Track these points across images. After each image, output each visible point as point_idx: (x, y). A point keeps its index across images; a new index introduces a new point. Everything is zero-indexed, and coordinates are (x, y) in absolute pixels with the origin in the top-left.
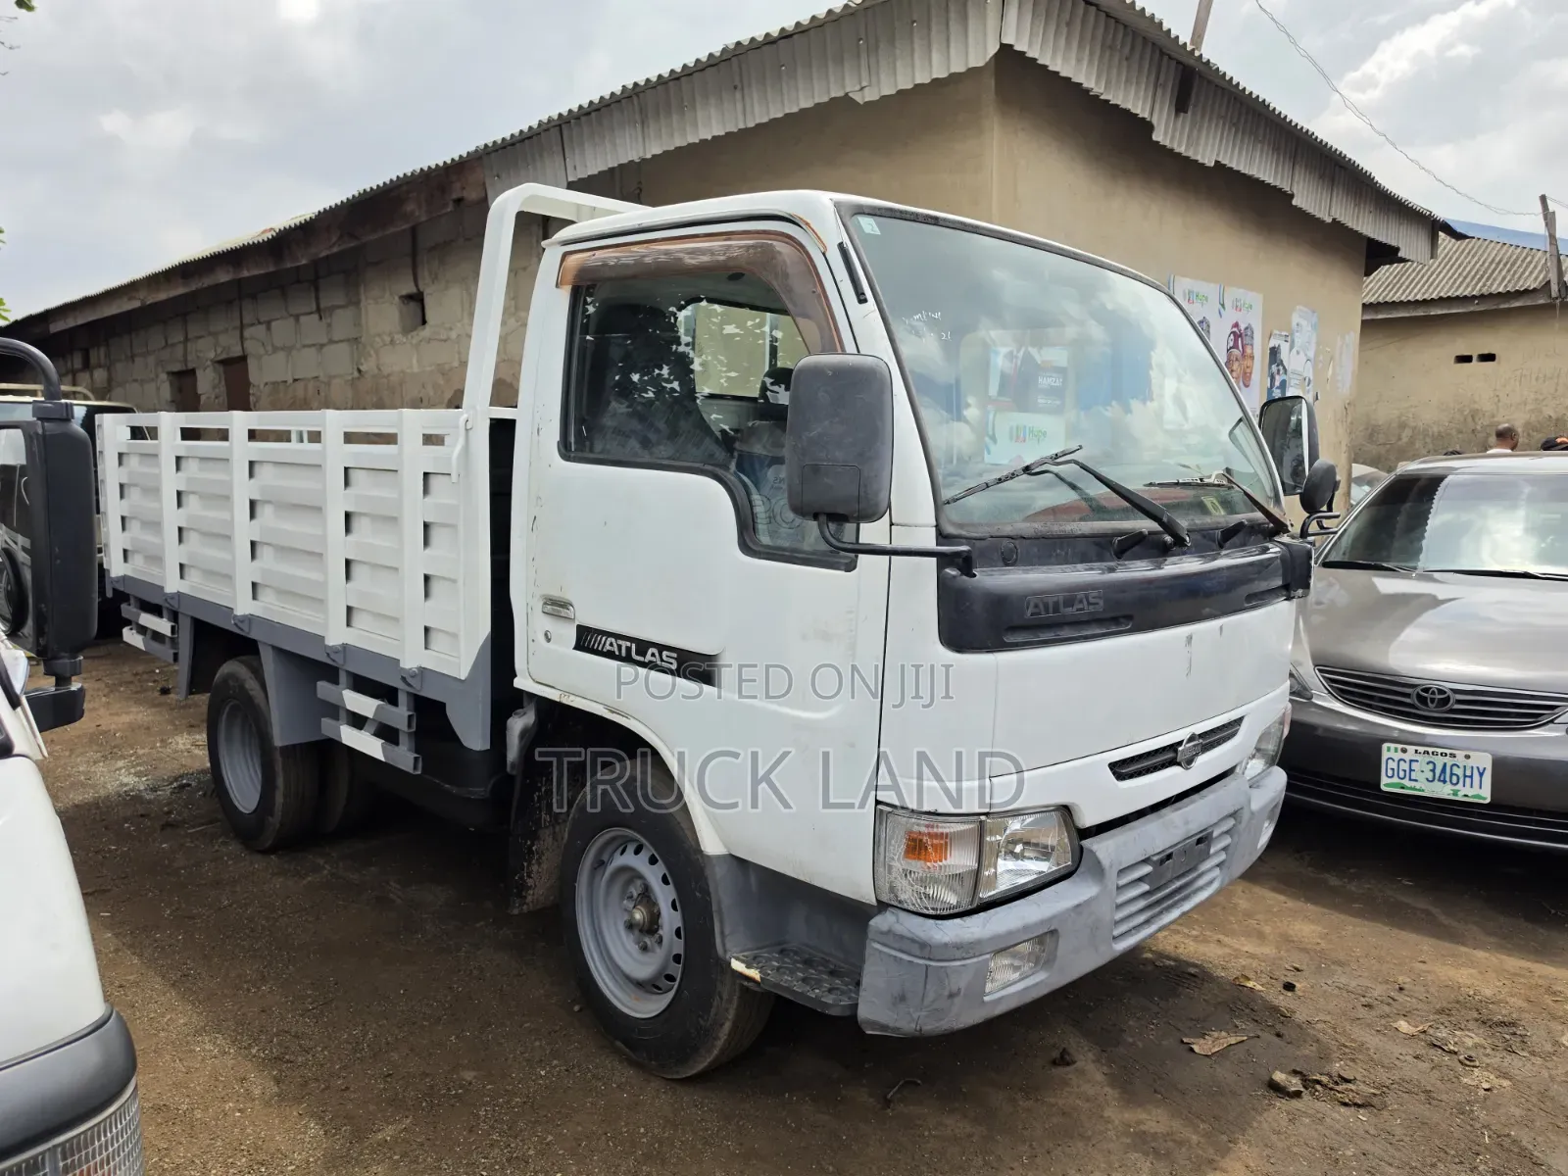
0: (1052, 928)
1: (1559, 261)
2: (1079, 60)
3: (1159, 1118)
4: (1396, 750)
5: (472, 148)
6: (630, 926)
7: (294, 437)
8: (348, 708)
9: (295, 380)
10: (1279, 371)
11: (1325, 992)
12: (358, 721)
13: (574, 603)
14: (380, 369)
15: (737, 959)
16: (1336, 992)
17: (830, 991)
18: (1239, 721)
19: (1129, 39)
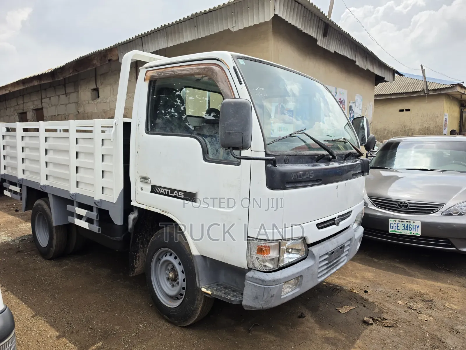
0: (301, 275)
1: (426, 83)
2: (296, 20)
3: (332, 333)
4: (393, 221)
5: (114, 44)
6: (168, 279)
7: (58, 131)
8: (77, 213)
9: (58, 115)
10: (352, 112)
11: (376, 293)
12: (80, 217)
13: (150, 178)
14: (85, 111)
15: (203, 288)
16: (380, 293)
17: (233, 296)
18: (351, 212)
19: (311, 14)
